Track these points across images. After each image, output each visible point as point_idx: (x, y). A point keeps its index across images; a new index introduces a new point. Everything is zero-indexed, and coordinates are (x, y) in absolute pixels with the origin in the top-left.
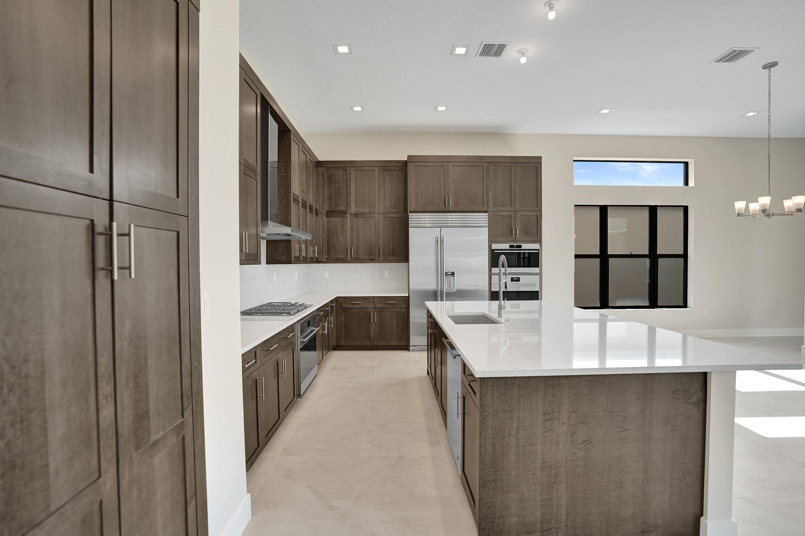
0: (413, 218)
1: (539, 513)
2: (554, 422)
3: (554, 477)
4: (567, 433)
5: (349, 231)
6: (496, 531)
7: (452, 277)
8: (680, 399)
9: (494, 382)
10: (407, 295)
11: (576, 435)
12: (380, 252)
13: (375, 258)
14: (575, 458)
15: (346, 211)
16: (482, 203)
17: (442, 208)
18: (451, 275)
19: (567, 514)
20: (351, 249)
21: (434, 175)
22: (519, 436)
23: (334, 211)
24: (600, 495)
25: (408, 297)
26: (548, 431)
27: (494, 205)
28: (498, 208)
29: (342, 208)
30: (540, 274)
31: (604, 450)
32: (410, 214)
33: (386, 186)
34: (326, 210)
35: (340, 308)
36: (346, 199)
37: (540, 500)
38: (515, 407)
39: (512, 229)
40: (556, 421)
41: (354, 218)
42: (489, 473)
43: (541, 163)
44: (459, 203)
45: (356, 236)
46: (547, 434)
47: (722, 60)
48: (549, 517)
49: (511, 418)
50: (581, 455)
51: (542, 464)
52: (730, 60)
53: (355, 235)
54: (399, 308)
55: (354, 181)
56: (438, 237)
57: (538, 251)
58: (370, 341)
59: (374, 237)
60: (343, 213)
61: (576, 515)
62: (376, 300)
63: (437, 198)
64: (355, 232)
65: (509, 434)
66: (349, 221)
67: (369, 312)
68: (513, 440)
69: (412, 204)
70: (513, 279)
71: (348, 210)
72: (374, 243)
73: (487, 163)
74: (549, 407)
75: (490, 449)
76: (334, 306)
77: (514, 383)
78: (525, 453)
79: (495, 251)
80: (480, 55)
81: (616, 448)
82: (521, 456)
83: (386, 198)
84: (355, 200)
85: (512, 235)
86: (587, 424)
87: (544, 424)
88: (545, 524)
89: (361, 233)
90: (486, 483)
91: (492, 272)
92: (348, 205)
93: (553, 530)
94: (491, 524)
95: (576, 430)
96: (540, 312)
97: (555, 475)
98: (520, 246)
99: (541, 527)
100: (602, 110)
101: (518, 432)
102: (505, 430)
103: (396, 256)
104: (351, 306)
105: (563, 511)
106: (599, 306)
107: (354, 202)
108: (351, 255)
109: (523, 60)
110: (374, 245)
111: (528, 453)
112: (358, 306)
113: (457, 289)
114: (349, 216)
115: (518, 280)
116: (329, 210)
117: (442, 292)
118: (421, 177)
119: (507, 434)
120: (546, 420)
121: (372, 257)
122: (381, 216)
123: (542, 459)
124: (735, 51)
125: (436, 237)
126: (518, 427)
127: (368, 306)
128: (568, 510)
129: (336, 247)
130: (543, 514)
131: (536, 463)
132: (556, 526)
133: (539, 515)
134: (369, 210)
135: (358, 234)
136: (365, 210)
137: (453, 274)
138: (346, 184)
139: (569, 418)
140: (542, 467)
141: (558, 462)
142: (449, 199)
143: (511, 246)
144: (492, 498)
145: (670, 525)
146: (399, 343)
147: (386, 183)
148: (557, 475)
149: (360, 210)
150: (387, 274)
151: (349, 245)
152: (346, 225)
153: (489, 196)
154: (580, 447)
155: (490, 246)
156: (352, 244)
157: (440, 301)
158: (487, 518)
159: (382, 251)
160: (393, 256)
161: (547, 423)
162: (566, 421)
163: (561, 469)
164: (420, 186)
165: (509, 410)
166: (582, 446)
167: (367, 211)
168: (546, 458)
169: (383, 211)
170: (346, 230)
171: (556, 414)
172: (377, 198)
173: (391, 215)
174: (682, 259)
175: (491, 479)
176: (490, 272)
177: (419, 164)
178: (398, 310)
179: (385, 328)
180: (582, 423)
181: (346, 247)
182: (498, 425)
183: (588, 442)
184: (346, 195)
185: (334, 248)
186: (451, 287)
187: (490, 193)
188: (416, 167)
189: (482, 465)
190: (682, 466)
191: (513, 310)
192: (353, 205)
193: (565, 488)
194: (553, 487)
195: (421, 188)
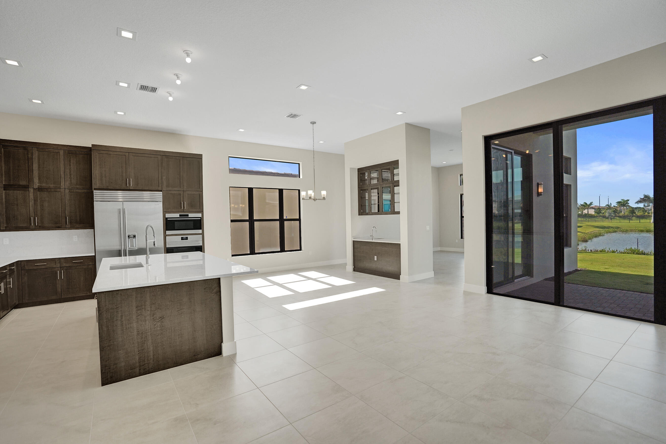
0: (97, 194)
1: (137, 358)
2: (142, 310)
3: (145, 338)
4: (150, 315)
5: (32, 203)
6: (112, 372)
7: (134, 239)
8: (208, 292)
9: (106, 295)
10: (94, 255)
11: (155, 315)
12: (66, 220)
13: (61, 226)
14: (155, 327)
15: (28, 185)
16: (158, 184)
17: (124, 187)
18: (133, 238)
19: (153, 355)
20: (35, 219)
21: (117, 161)
22: (123, 320)
23: (13, 185)
24: (170, 342)
25: (95, 256)
26: (140, 315)
27: (168, 186)
28: (170, 188)
29: (23, 183)
30: (203, 234)
31: (171, 321)
32: (94, 191)
33: (72, 166)
34: (4, 184)
35: (22, 271)
36: (28, 176)
37: (137, 351)
38: (119, 306)
39: (181, 203)
40: (143, 310)
41: (38, 192)
42: (106, 342)
43: (202, 159)
44: (139, 184)
45: (41, 208)
46: (139, 317)
47: (289, 116)
48: (143, 359)
49: (117, 312)
50: (159, 324)
51: (137, 332)
52: (293, 117)
53: (39, 207)
54: (86, 266)
55: (37, 160)
56: (120, 209)
57: (200, 219)
58: (57, 295)
59: (60, 209)
60: (26, 188)
61: (159, 355)
62: (62, 260)
63: (120, 179)
64: (39, 204)
65: (117, 320)
66: (31, 194)
67: (56, 271)
68: (119, 322)
69: (96, 182)
70: (182, 238)
71: (30, 185)
72: (61, 213)
73: (162, 156)
74: (139, 303)
75: (105, 329)
76: (15, 269)
77: (118, 294)
78: (127, 328)
79: (168, 219)
80: (139, 89)
81: (177, 319)
82: (124, 330)
83: (72, 176)
84: (38, 177)
85: (181, 207)
86: (161, 309)
87: (137, 312)
88: (141, 362)
89: (46, 204)
90: (104, 348)
91: (166, 234)
92: (30, 180)
93: (146, 365)
94: (109, 370)
95: (155, 313)
96: (204, 259)
97: (145, 337)
98: (188, 215)
99: (139, 365)
100: (240, 129)
101: (122, 318)
102: (114, 318)
103: (83, 224)
104: (35, 268)
105: (151, 354)
106: (249, 253)
107: (37, 178)
108: (35, 224)
109: (171, 99)
110: (61, 215)
111: (128, 328)
112: (43, 267)
113: (138, 248)
114: (31, 190)
115: (187, 239)
116: (7, 184)
117: (125, 251)
118: (104, 163)
119: (115, 320)
120: (138, 310)
121: (58, 225)
122: (67, 191)
123: (137, 330)
124: (292, 114)
125: (118, 209)
126: (122, 316)
127: (55, 266)
128: (154, 353)
129: (16, 217)
130: (139, 359)
131: (133, 332)
132: (148, 362)
133: (138, 359)
134: (54, 185)
135: (42, 206)
136: (50, 185)
137: (134, 236)
138: (27, 161)
139: (151, 307)
140: (137, 334)
141: (146, 330)
142: (129, 180)
143: (180, 215)
144: (109, 355)
145: (207, 350)
146: (87, 293)
147: (71, 164)
148: (146, 336)
149: (44, 185)
150: (75, 239)
151: (32, 213)
152: (28, 197)
153: (163, 180)
154: (158, 321)
155: (164, 216)
156: (36, 215)
157: (124, 256)
158: (106, 367)
159: (69, 220)
160: (80, 224)
161: (139, 311)
162: (149, 309)
163: (148, 333)
164: (104, 169)
165: (116, 308)
166: (159, 320)
167: (52, 186)
168: (139, 329)
169: (69, 187)
170: (28, 202)
171: (143, 307)
172: (63, 176)
173: (77, 190)
174: (298, 222)
175: (107, 345)
176: (165, 234)
177: (102, 152)
178: (85, 267)
179: (73, 283)
180: (158, 309)
181: (29, 216)
182: (109, 316)
183: (162, 318)
184: (27, 172)
185: (14, 218)
186: (134, 246)
187: (164, 178)
188: (100, 154)
189: (101, 339)
190: (211, 322)
191: (183, 260)
192: (36, 180)
193: (151, 342)
194: (145, 343)
195: (105, 171)
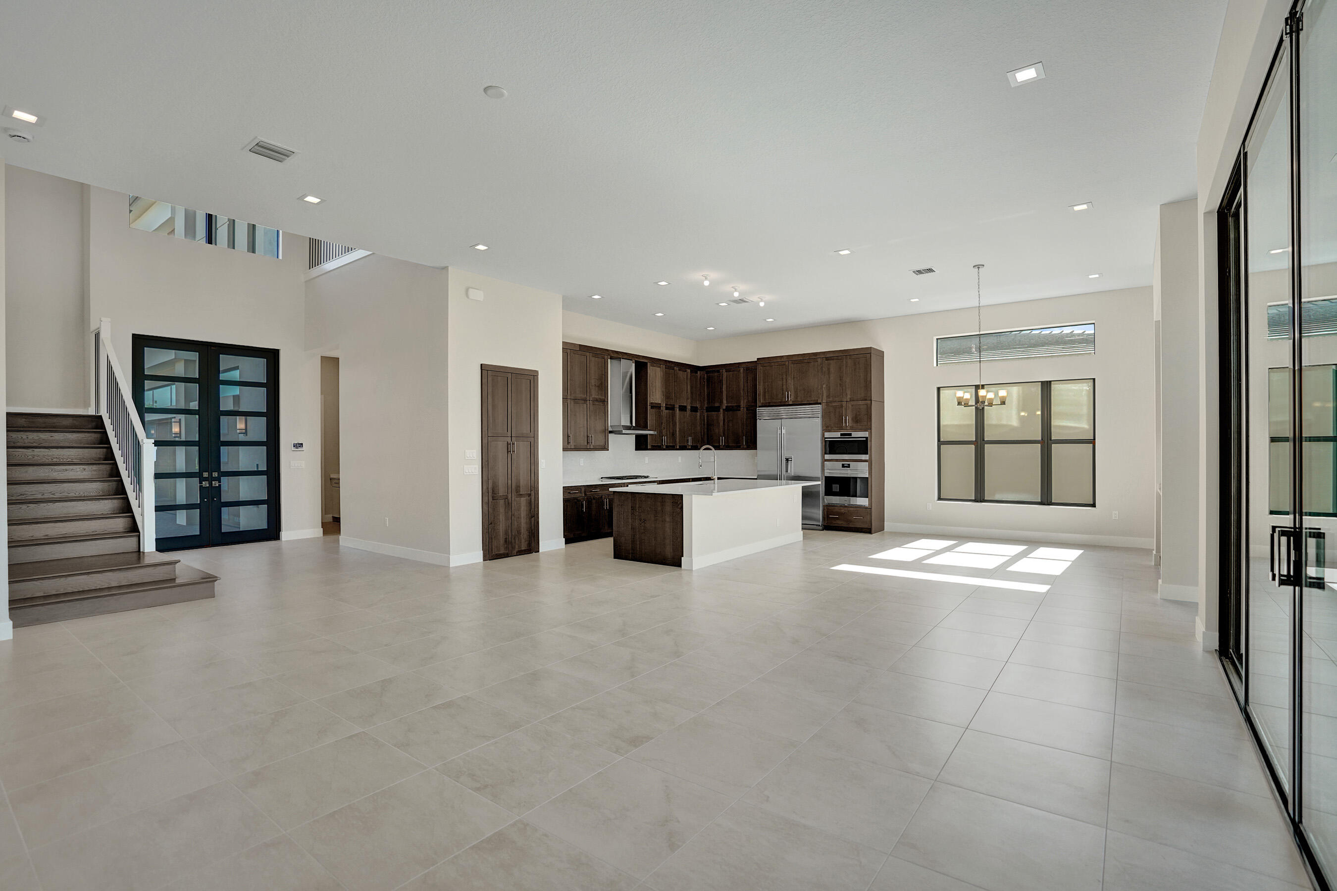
0: (759, 410)
4: (638, 515)
5: (721, 423)
7: (789, 463)
12: (743, 441)
13: (740, 446)
15: (720, 407)
16: (817, 396)
17: (782, 402)
18: (788, 461)
19: (639, 548)
20: (723, 438)
21: (778, 373)
23: (711, 407)
24: (649, 542)
26: (633, 514)
27: (829, 397)
28: (831, 401)
29: (717, 405)
30: (870, 461)
31: (650, 524)
32: (757, 408)
36: (720, 397)
37: (631, 541)
39: (843, 419)
41: (726, 412)
43: (870, 354)
44: (798, 397)
48: (634, 548)
50: (643, 525)
51: (631, 527)
53: (726, 427)
55: (725, 381)
57: (867, 439)
59: (740, 427)
60: (717, 409)
61: (642, 549)
63: (780, 393)
64: (726, 423)
66: (721, 415)
69: (760, 400)
70: (844, 465)
73: (822, 358)
74: (633, 505)
79: (827, 440)
81: (654, 524)
84: (726, 397)
85: (843, 423)
87: (631, 511)
89: (731, 423)
91: (826, 459)
92: (721, 402)
95: (641, 515)
97: (635, 532)
98: (850, 434)
101: (624, 513)
105: (638, 546)
106: (973, 498)
107: (725, 399)
108: (723, 444)
110: (740, 434)
113: (795, 474)
114: (721, 410)
115: (849, 466)
116: (708, 406)
117: (781, 476)
118: (767, 376)
121: (738, 445)
122: (745, 409)
125: (776, 428)
129: (713, 437)
134: (736, 405)
135: (728, 425)
137: (790, 460)
138: (720, 383)
142: (789, 394)
143: (841, 434)
145: (673, 558)
149: (729, 405)
151: (721, 435)
152: (720, 418)
153: (824, 390)
154: (642, 521)
155: (823, 436)
156: (724, 434)
159: (746, 440)
160: (748, 444)
162: (638, 511)
163: (637, 529)
164: (767, 383)
167: (734, 405)
169: (744, 406)
170: (719, 422)
172: (742, 394)
173: (748, 408)
174: (1090, 446)
176: (823, 458)
177: (765, 365)
180: (643, 512)
181: (719, 436)
183: (645, 520)
184: (719, 394)
185: (711, 438)
186: (788, 471)
187: (824, 386)
188: (763, 367)
192: (725, 402)
193: (638, 537)
194: (635, 537)
195: (768, 386)
